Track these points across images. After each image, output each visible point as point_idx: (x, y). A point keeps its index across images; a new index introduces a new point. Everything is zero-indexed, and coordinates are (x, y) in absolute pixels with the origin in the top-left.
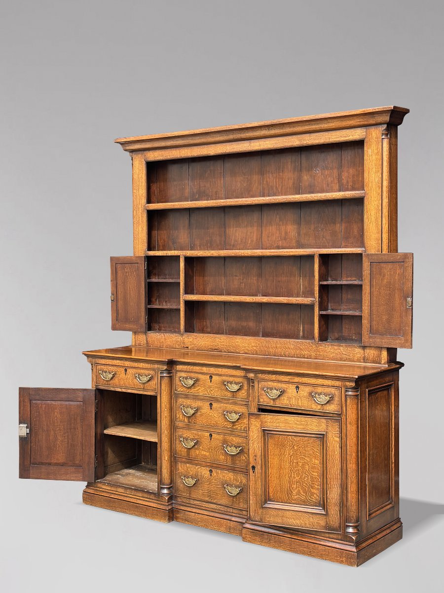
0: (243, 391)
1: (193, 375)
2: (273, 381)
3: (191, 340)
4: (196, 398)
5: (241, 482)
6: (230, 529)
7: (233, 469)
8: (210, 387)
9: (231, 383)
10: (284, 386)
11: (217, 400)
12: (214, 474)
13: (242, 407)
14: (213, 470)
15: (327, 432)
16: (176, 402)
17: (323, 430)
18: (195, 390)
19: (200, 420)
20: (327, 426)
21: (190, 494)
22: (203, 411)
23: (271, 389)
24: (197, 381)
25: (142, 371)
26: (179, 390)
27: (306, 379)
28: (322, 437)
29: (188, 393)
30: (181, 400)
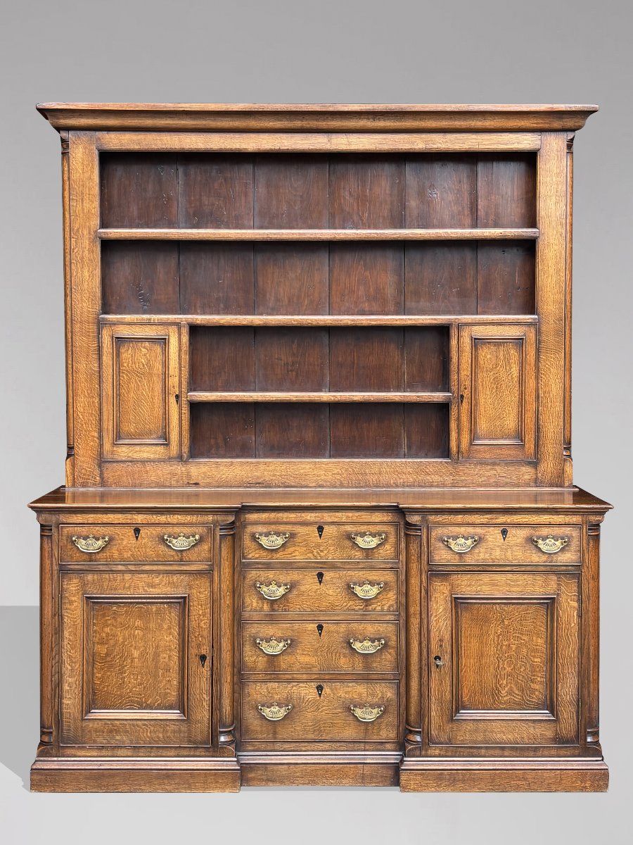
0: (387, 546)
1: (282, 528)
2: (459, 525)
4: (288, 566)
5: (383, 697)
6: (363, 778)
7: (366, 678)
8: (318, 546)
9: (363, 535)
10: (479, 530)
11: (333, 567)
12: (327, 690)
13: (385, 573)
14: (325, 685)
15: (558, 595)
16: (245, 577)
17: (552, 592)
18: (287, 553)
19: (297, 605)
20: (559, 584)
21: (275, 733)
22: (303, 588)
23: (456, 538)
24: (292, 537)
25: (177, 530)
26: (250, 556)
27: (519, 517)
28: (550, 604)
29: (270, 559)
30: (252, 574)
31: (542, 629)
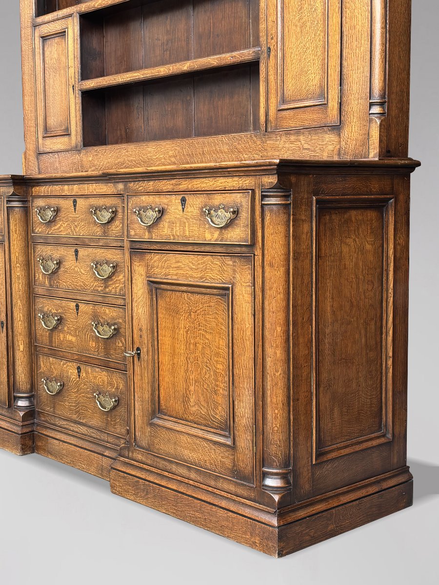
0: (117, 223)
1: (52, 201)
2: (148, 193)
3: (91, 159)
4: (58, 241)
5: (117, 388)
6: (102, 470)
7: (106, 365)
8: (74, 220)
9: (100, 209)
10: (164, 200)
11: (83, 243)
12: (83, 374)
14: (82, 367)
15: (233, 284)
16: (34, 252)
17: (227, 279)
18: (56, 228)
19: (64, 281)
20: (234, 271)
21: (54, 407)
22: (67, 264)
23: (145, 209)
24: (57, 211)
26: (36, 230)
28: (225, 292)
29: (47, 234)
30: (39, 248)
31: (223, 328)
